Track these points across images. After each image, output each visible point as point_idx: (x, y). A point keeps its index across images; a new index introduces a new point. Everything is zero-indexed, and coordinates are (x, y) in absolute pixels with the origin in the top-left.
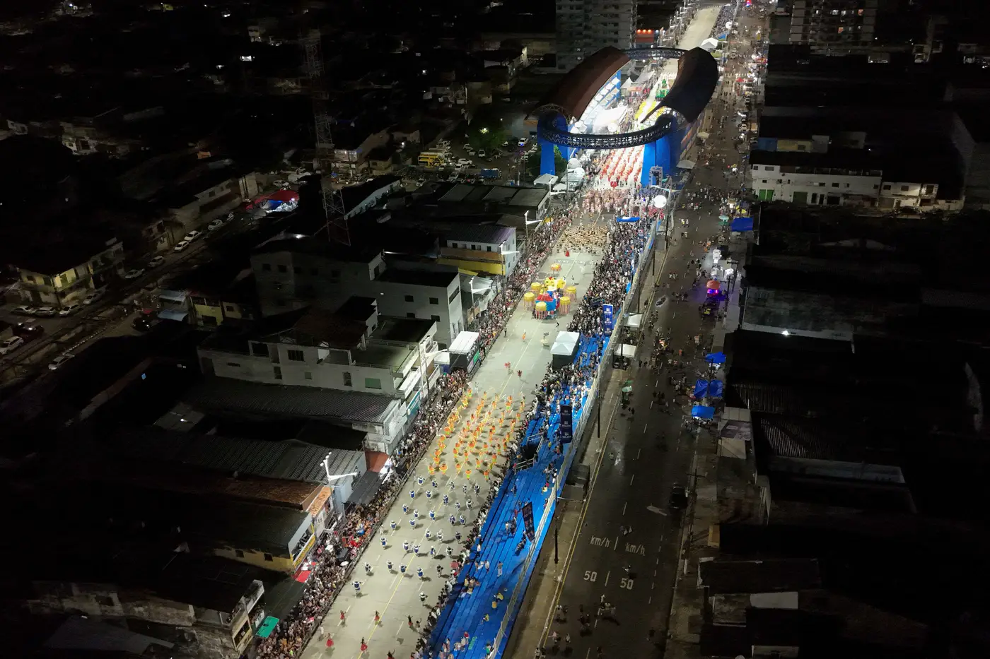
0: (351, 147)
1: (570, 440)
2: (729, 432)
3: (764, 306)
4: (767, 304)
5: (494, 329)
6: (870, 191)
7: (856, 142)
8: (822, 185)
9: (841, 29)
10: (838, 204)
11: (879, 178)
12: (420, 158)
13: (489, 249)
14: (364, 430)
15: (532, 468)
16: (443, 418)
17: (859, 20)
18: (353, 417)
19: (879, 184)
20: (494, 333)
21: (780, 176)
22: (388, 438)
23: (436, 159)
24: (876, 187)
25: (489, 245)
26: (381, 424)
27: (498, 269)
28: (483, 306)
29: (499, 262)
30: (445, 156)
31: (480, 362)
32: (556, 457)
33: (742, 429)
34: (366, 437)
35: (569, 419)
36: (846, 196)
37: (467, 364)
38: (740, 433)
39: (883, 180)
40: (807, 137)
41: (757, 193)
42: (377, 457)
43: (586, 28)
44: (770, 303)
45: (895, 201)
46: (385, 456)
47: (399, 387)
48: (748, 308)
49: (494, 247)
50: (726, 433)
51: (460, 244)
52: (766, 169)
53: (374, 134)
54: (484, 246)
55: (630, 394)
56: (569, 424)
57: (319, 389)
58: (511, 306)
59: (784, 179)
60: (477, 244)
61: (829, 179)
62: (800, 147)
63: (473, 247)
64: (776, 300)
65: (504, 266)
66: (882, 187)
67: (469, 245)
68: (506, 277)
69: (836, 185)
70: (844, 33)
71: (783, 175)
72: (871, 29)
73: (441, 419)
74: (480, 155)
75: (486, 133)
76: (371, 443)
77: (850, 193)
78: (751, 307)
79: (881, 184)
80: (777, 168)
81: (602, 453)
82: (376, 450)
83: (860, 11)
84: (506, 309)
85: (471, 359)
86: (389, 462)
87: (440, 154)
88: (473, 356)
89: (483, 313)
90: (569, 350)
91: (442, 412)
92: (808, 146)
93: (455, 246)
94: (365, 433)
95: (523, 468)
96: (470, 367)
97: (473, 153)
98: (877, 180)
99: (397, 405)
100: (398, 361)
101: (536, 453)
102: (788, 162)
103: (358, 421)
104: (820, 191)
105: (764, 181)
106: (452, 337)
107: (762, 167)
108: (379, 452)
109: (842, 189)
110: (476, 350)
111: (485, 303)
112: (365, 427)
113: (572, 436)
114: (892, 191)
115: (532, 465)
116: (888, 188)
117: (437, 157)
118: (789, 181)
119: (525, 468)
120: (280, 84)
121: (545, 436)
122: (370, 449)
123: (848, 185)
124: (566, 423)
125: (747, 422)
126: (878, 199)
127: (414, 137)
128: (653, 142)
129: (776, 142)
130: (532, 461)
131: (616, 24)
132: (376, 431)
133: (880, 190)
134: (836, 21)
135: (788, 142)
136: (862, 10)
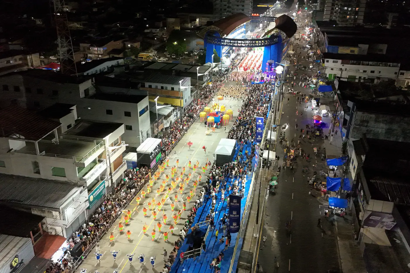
0: (99, 46)
1: (237, 230)
2: (372, 222)
3: (366, 126)
4: (369, 124)
5: (173, 139)
6: (393, 76)
7: (381, 50)
8: (365, 71)
9: (348, 17)
10: (374, 83)
11: (398, 68)
12: (139, 55)
13: (173, 89)
14: (42, 215)
15: (200, 258)
16: (125, 203)
17: (356, 13)
18: (34, 202)
19: (397, 71)
20: (173, 142)
21: (341, 66)
22: (66, 223)
23: (148, 56)
24: (396, 73)
25: (173, 86)
26: (57, 210)
27: (178, 102)
28: (166, 124)
29: (179, 98)
30: (153, 56)
31: (161, 162)
32: (222, 247)
33: (384, 220)
34: (44, 221)
35: (238, 209)
36: (378, 78)
37: (150, 161)
38: (383, 222)
39: (400, 69)
40: (356, 46)
41: (328, 76)
42: (54, 240)
43: (229, 7)
44: (372, 124)
45: (406, 82)
46: (62, 239)
47: (84, 176)
48: (354, 128)
49: (176, 88)
50: (368, 222)
51: (154, 85)
52: (334, 62)
53: (114, 41)
54: (169, 87)
55: (276, 187)
56: (237, 214)
57: (12, 176)
58: (186, 126)
59: (343, 68)
60: (164, 85)
61: (369, 69)
62: (351, 51)
63: (162, 88)
64: (376, 121)
65: (182, 100)
66: (400, 73)
67: (159, 86)
68: (184, 108)
69: (373, 72)
70: (350, 18)
71: (343, 66)
72: (362, 18)
73: (124, 204)
74: (173, 57)
75: (176, 45)
76: (49, 226)
77: (380, 77)
78: (358, 127)
79: (399, 71)
80: (340, 61)
81: (259, 237)
82: (53, 233)
83: (357, 9)
84: (183, 127)
85: (154, 158)
86: (65, 245)
87: (151, 54)
88: (156, 156)
89: (166, 128)
90: (229, 152)
91: (125, 199)
92: (356, 51)
93: (150, 86)
94: (43, 218)
95: (190, 257)
96: (153, 164)
97: (169, 56)
98: (397, 69)
99: (79, 192)
100: (84, 153)
101: (204, 242)
102: (345, 59)
103: (37, 206)
104: (363, 76)
105: (332, 69)
106: (141, 141)
107: (331, 61)
108: (56, 236)
109: (376, 74)
110: (159, 152)
111: (168, 122)
112: (44, 212)
113: (239, 226)
114: (405, 76)
115: (199, 255)
116: (403, 74)
117: (148, 55)
118: (346, 69)
119: (192, 256)
120: (72, 25)
121: (212, 223)
122: (48, 232)
123: (380, 72)
124: (234, 213)
125: (390, 214)
126: (396, 80)
127: (137, 45)
128: (270, 46)
129: (338, 48)
130: (199, 250)
131: (243, 6)
132: (53, 216)
133: (398, 75)
134: (346, 12)
135: (346, 48)
136: (358, 8)
